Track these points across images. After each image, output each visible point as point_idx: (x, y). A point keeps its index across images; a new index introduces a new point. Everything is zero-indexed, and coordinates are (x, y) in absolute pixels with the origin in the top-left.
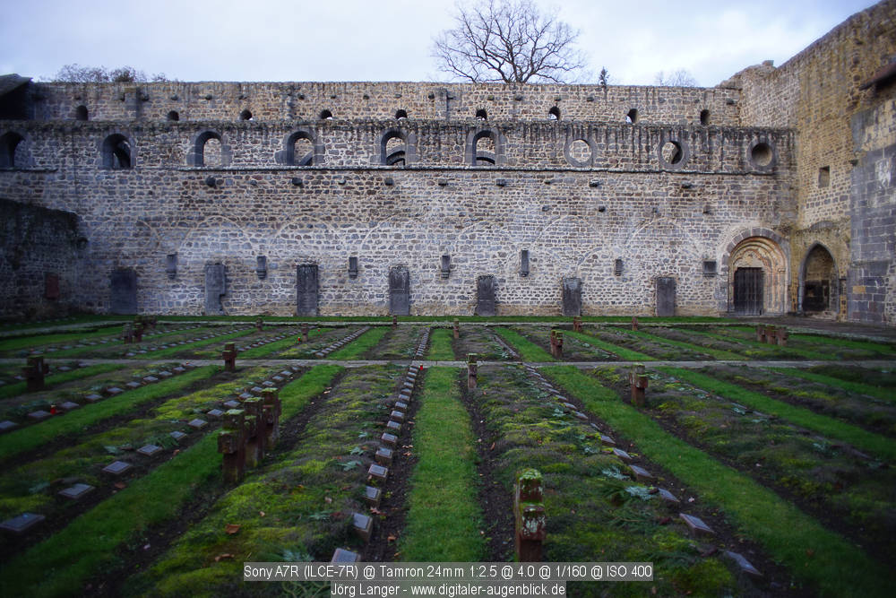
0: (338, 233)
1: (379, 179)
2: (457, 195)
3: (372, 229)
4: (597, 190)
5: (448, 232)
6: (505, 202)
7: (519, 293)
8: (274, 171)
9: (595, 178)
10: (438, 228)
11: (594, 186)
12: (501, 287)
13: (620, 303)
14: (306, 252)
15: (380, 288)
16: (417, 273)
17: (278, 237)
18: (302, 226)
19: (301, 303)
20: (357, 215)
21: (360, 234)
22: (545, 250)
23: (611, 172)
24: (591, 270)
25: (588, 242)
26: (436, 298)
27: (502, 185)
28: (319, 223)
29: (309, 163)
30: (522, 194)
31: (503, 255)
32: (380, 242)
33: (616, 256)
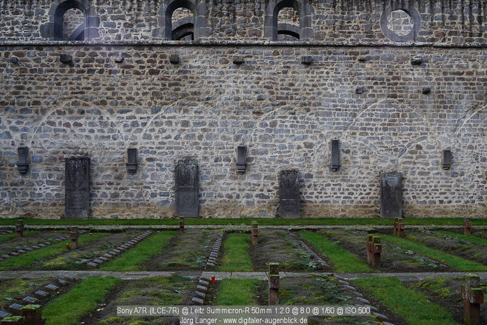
0: (114, 120)
1: (163, 57)
2: (256, 76)
3: (155, 115)
4: (420, 69)
5: (244, 118)
6: (311, 83)
7: (329, 190)
8: (39, 47)
9: (418, 55)
10: (232, 114)
11: (417, 63)
12: (307, 184)
13: (450, 202)
14: (75, 142)
15: (165, 185)
16: (208, 167)
17: (43, 124)
18: (71, 112)
19: (69, 203)
20: (137, 98)
21: (140, 122)
22: (359, 140)
23: (437, 47)
24: (415, 163)
25: (411, 129)
26: (230, 197)
27: (308, 63)
28: (92, 107)
29: (80, 37)
30: (332, 74)
31: (309, 146)
32: (164, 131)
33: (444, 146)
